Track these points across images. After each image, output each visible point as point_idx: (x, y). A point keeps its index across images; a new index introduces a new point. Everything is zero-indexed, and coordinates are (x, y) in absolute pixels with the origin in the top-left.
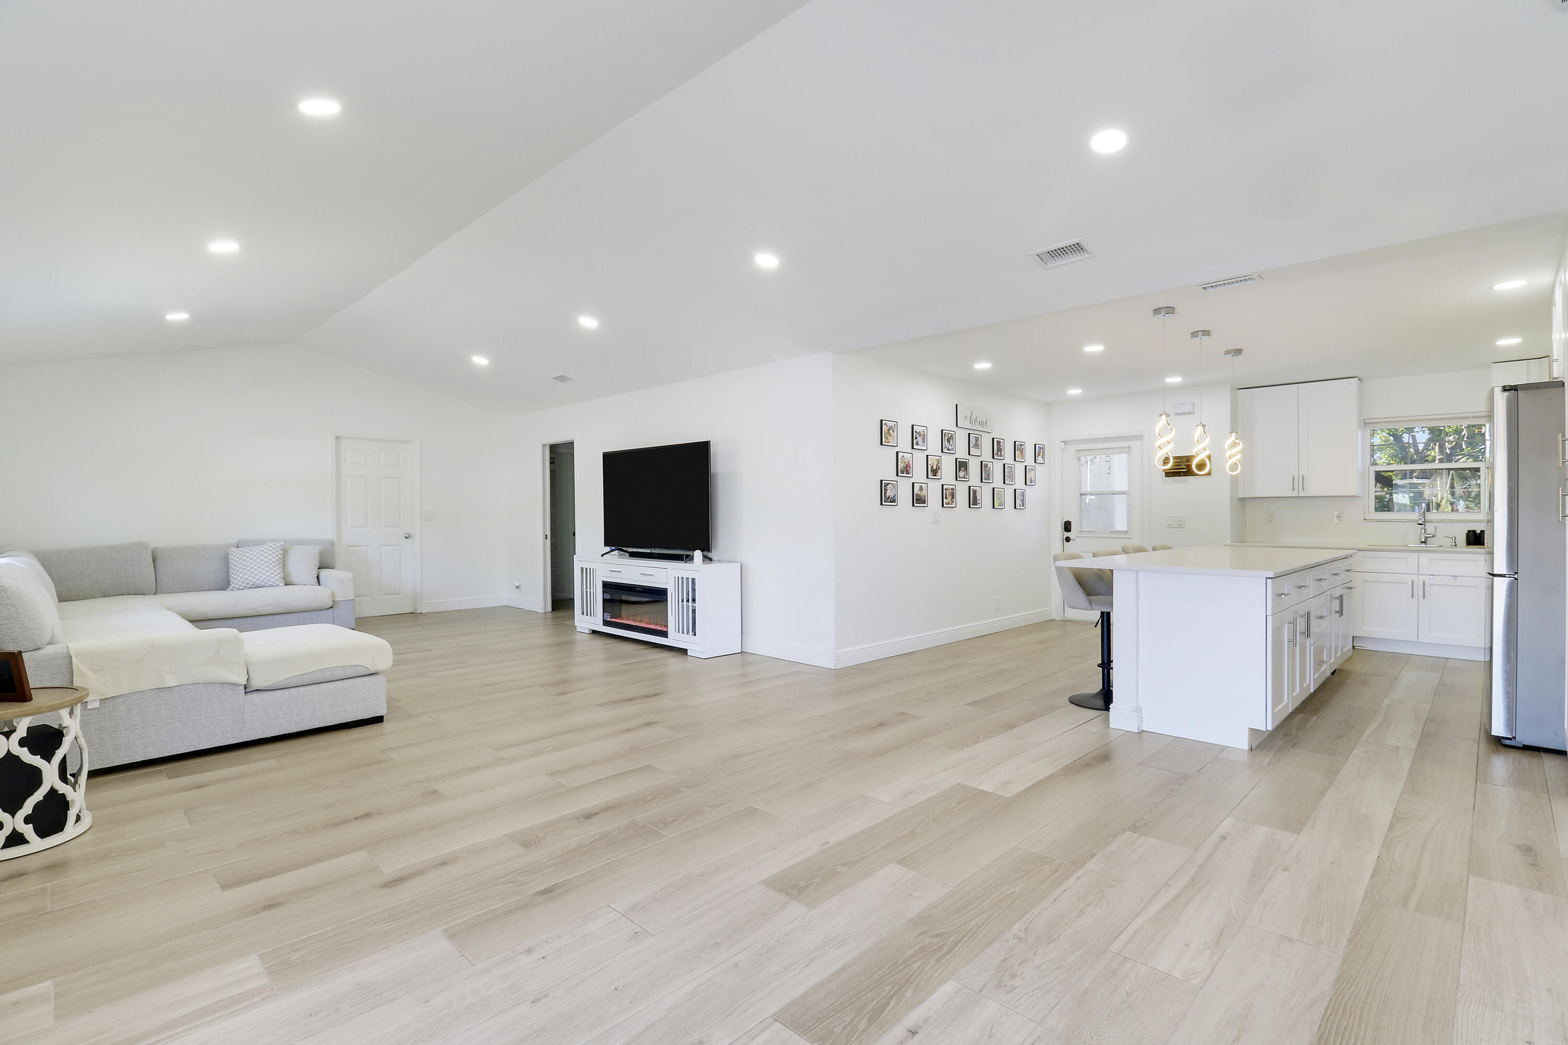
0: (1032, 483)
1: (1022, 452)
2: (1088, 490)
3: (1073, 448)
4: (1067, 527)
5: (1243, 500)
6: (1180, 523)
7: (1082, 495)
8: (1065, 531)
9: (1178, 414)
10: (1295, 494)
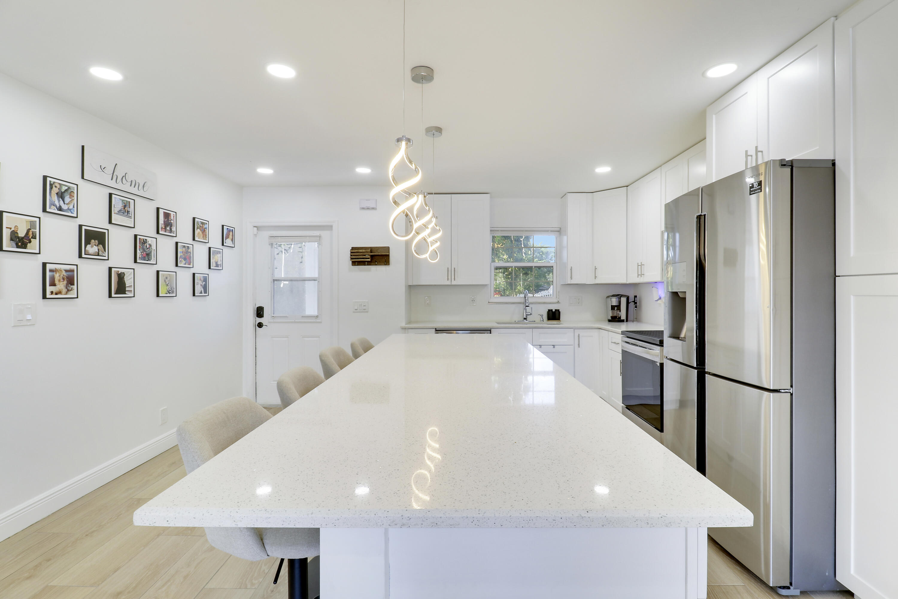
0: (218, 267)
1: (204, 231)
2: (283, 277)
3: (266, 234)
4: (260, 312)
5: (410, 286)
6: (365, 308)
7: (274, 280)
8: (257, 316)
9: (363, 208)
10: (448, 283)
